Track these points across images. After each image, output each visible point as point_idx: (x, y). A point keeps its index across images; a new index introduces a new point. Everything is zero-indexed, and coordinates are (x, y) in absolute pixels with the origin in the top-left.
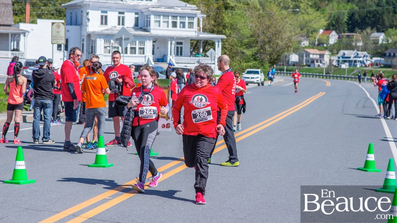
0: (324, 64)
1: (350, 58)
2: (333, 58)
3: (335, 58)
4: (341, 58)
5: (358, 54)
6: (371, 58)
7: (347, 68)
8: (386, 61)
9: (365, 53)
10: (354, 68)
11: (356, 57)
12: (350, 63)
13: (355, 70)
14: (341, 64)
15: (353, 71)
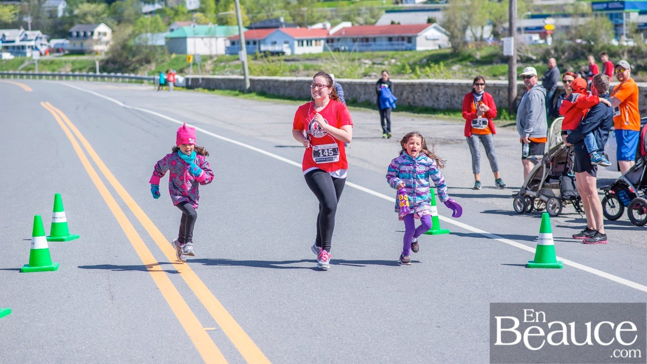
1: (13, 42)
4: (0, 42)
5: (26, 35)
6: (48, 41)
7: (12, 59)
8: (72, 44)
9: (38, 33)
10: (23, 58)
11: (24, 41)
12: (16, 50)
13: (26, 61)
14: (1, 52)
15: (23, 62)
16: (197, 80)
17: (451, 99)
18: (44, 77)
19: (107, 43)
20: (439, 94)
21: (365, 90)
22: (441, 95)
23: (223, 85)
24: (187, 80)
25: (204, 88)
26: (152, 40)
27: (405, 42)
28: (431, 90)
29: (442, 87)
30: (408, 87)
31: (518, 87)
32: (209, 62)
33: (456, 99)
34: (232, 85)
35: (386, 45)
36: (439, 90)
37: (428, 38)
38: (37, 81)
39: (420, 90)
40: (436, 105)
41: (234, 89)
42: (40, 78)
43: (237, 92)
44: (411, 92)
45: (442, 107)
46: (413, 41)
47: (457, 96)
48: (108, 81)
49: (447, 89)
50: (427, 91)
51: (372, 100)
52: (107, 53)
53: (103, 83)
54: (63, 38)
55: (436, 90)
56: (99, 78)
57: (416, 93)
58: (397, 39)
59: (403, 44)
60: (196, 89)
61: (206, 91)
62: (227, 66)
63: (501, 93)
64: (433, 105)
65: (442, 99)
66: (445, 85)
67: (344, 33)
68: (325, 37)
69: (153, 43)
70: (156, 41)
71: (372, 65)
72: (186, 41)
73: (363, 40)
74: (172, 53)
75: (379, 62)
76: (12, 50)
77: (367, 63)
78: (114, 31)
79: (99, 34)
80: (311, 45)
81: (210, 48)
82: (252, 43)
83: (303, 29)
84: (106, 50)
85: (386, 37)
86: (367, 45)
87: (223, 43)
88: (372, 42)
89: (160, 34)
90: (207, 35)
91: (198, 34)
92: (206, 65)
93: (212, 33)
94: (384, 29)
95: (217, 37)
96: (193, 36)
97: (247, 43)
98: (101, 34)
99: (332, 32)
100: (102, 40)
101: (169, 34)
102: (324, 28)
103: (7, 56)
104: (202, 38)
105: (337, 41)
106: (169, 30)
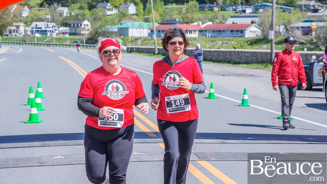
0: (20, 33)
1: (41, 28)
2: (27, 28)
3: (29, 29)
4: (35, 28)
5: (48, 25)
6: (59, 28)
7: (40, 37)
8: (71, 30)
9: (54, 24)
10: (46, 36)
11: (46, 28)
12: (42, 32)
13: (47, 38)
14: (35, 33)
15: (45, 39)
16: (133, 48)
17: (247, 59)
18: (58, 46)
19: (88, 30)
20: (242, 56)
21: (210, 54)
22: (243, 56)
23: (145, 51)
24: (128, 48)
25: (136, 52)
26: (111, 29)
27: (239, 33)
28: (239, 54)
29: (243, 53)
30: (229, 52)
31: (275, 53)
32: (140, 41)
33: (249, 58)
34: (149, 51)
35: (230, 34)
36: (242, 54)
37: (251, 31)
38: (55, 48)
39: (234, 54)
40: (241, 61)
41: (150, 53)
42: (56, 46)
43: (152, 54)
44: (230, 55)
45: (243, 62)
46: (243, 32)
47: (250, 57)
48: (89, 48)
49: (246, 54)
50: (237, 54)
51: (213, 58)
52: (88, 35)
53: (86, 49)
54: (66, 26)
55: (241, 54)
56: (85, 47)
57: (232, 56)
58: (236, 31)
59: (238, 34)
60: (132, 53)
61: (137, 53)
62: (149, 43)
63: (268, 56)
64: (240, 61)
65: (243, 58)
66: (245, 52)
67: (208, 28)
68: (199, 29)
69: (111, 30)
70: (113, 29)
71: (222, 44)
72: (128, 29)
73: (218, 31)
74: (121, 36)
75: (226, 43)
76: (40, 32)
77: (220, 43)
78: (91, 24)
79: (85, 25)
80: (192, 33)
81: (140, 34)
82: (161, 31)
83: (188, 25)
84: (87, 34)
85: (229, 30)
86: (220, 34)
87: (147, 31)
88: (222, 32)
89: (115, 26)
90: (139, 27)
91: (134, 26)
92: (138, 42)
93: (142, 26)
94: (229, 26)
95: (144, 28)
96: (132, 27)
97: (159, 32)
98: (86, 25)
99: (202, 27)
100: (86, 28)
101: (120, 26)
102: (199, 25)
103: (38, 35)
104: (136, 28)
105: (205, 32)
106: (120, 24)
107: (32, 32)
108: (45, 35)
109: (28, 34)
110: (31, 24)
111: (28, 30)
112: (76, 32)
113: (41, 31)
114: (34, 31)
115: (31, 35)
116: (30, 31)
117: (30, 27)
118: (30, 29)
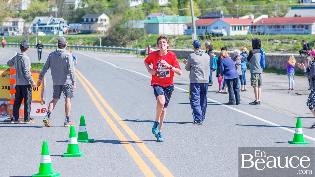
0: (18, 31)
1: (46, 24)
2: (27, 25)
3: (30, 25)
4: (37, 25)
5: (54, 20)
6: (68, 24)
7: (45, 36)
8: (84, 27)
9: (62, 19)
10: (52, 35)
11: (52, 24)
12: (47, 30)
13: (53, 37)
14: (37, 31)
15: (51, 38)
19: (106, 26)
26: (136, 25)
27: (304, 29)
32: (173, 40)
46: (309, 28)
53: (103, 52)
58: (299, 26)
59: (302, 30)
62: (185, 43)
67: (263, 22)
68: (250, 24)
69: (136, 27)
70: (138, 26)
71: (281, 44)
72: (158, 26)
73: (275, 27)
74: (149, 34)
75: (286, 42)
76: (44, 30)
77: (278, 42)
78: (110, 19)
79: (101, 20)
80: (241, 30)
81: (174, 31)
82: (201, 28)
83: (236, 19)
84: (105, 31)
85: (291, 25)
86: (278, 30)
87: (183, 27)
88: (281, 28)
89: (141, 21)
90: (172, 22)
91: (166, 21)
92: (171, 42)
93: (176, 21)
94: (290, 20)
95: (179, 24)
96: (163, 23)
97: (198, 28)
98: (103, 20)
99: (255, 21)
100: (103, 24)
101: (146, 21)
102: (250, 19)
103: (41, 34)
104: (169, 24)
105: (258, 28)
106: (147, 18)
107: (34, 29)
108: (50, 34)
109: (28, 32)
110: (33, 20)
111: (29, 27)
112: (91, 29)
113: (45, 28)
114: (37, 29)
115: (33, 33)
116: (31, 29)
117: (31, 24)
118: (32, 25)
